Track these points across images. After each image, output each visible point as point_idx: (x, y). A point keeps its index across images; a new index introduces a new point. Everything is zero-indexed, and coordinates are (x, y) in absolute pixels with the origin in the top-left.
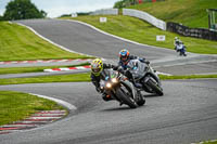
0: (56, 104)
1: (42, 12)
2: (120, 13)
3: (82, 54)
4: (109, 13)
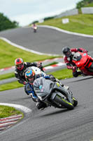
0: (14, 110)
1: (15, 22)
2: (80, 13)
3: (50, 55)
4: (70, 14)
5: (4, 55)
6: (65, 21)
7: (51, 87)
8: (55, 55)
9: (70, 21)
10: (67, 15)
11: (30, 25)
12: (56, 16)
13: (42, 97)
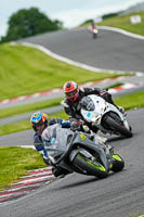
5: (40, 72)
6: (136, 20)
7: (68, 141)
8: (119, 73)
9: (142, 20)
10: (138, 11)
11: (82, 25)
12: (122, 12)
13: (56, 158)
